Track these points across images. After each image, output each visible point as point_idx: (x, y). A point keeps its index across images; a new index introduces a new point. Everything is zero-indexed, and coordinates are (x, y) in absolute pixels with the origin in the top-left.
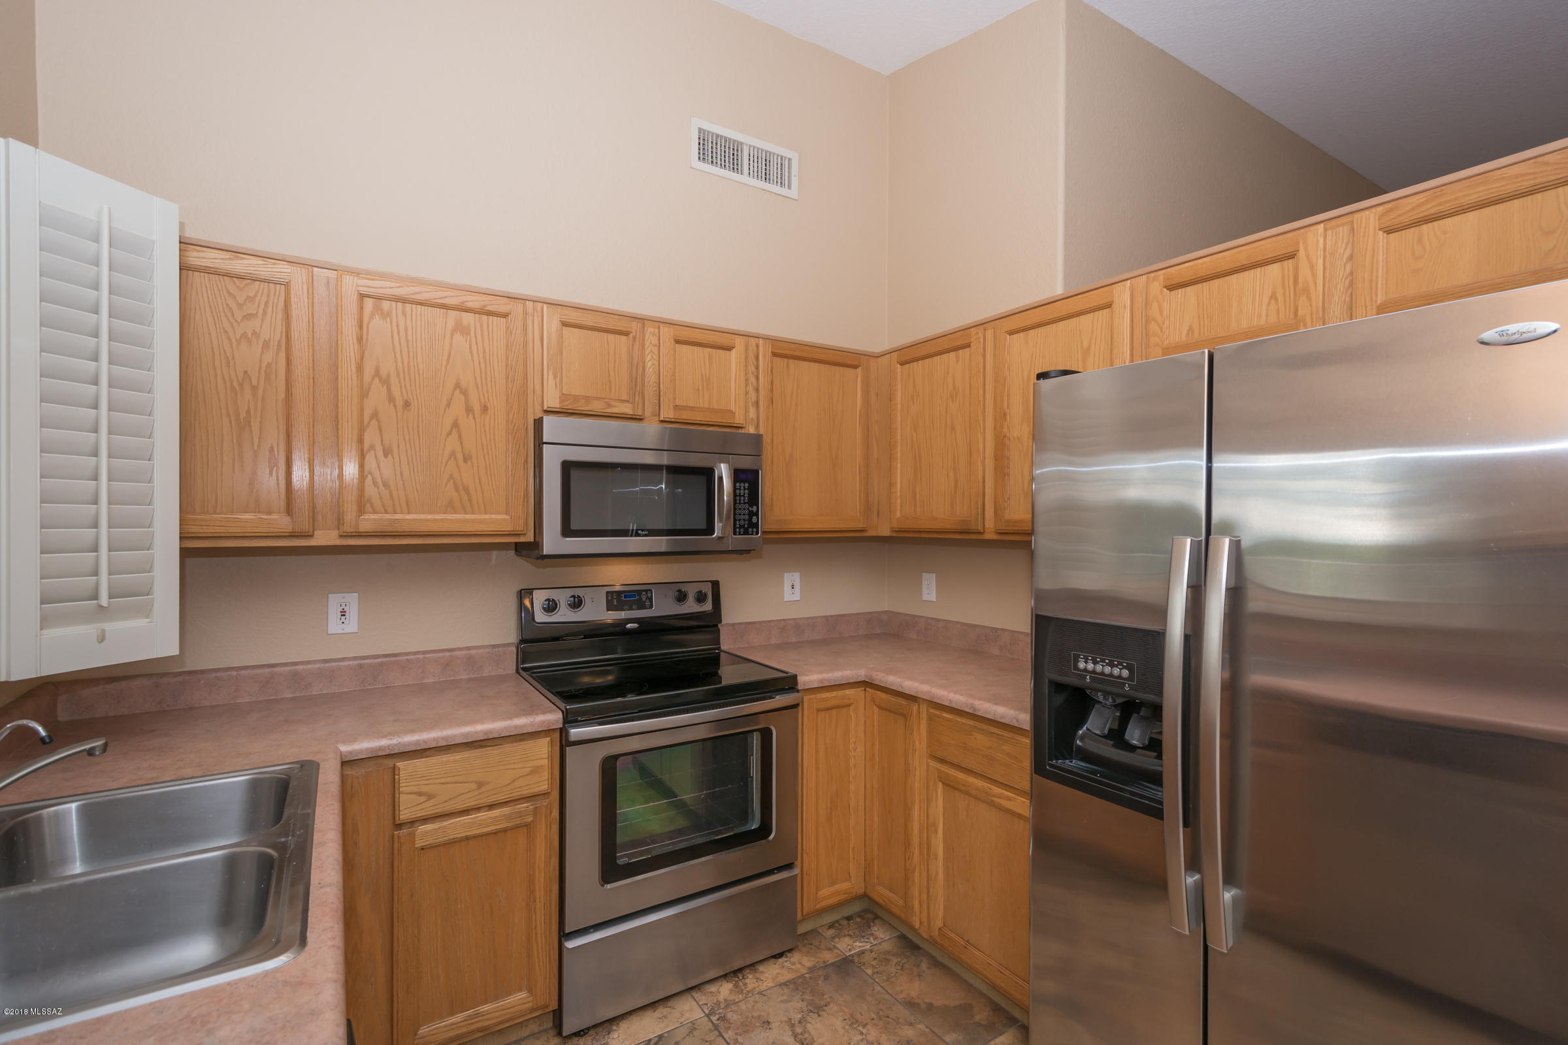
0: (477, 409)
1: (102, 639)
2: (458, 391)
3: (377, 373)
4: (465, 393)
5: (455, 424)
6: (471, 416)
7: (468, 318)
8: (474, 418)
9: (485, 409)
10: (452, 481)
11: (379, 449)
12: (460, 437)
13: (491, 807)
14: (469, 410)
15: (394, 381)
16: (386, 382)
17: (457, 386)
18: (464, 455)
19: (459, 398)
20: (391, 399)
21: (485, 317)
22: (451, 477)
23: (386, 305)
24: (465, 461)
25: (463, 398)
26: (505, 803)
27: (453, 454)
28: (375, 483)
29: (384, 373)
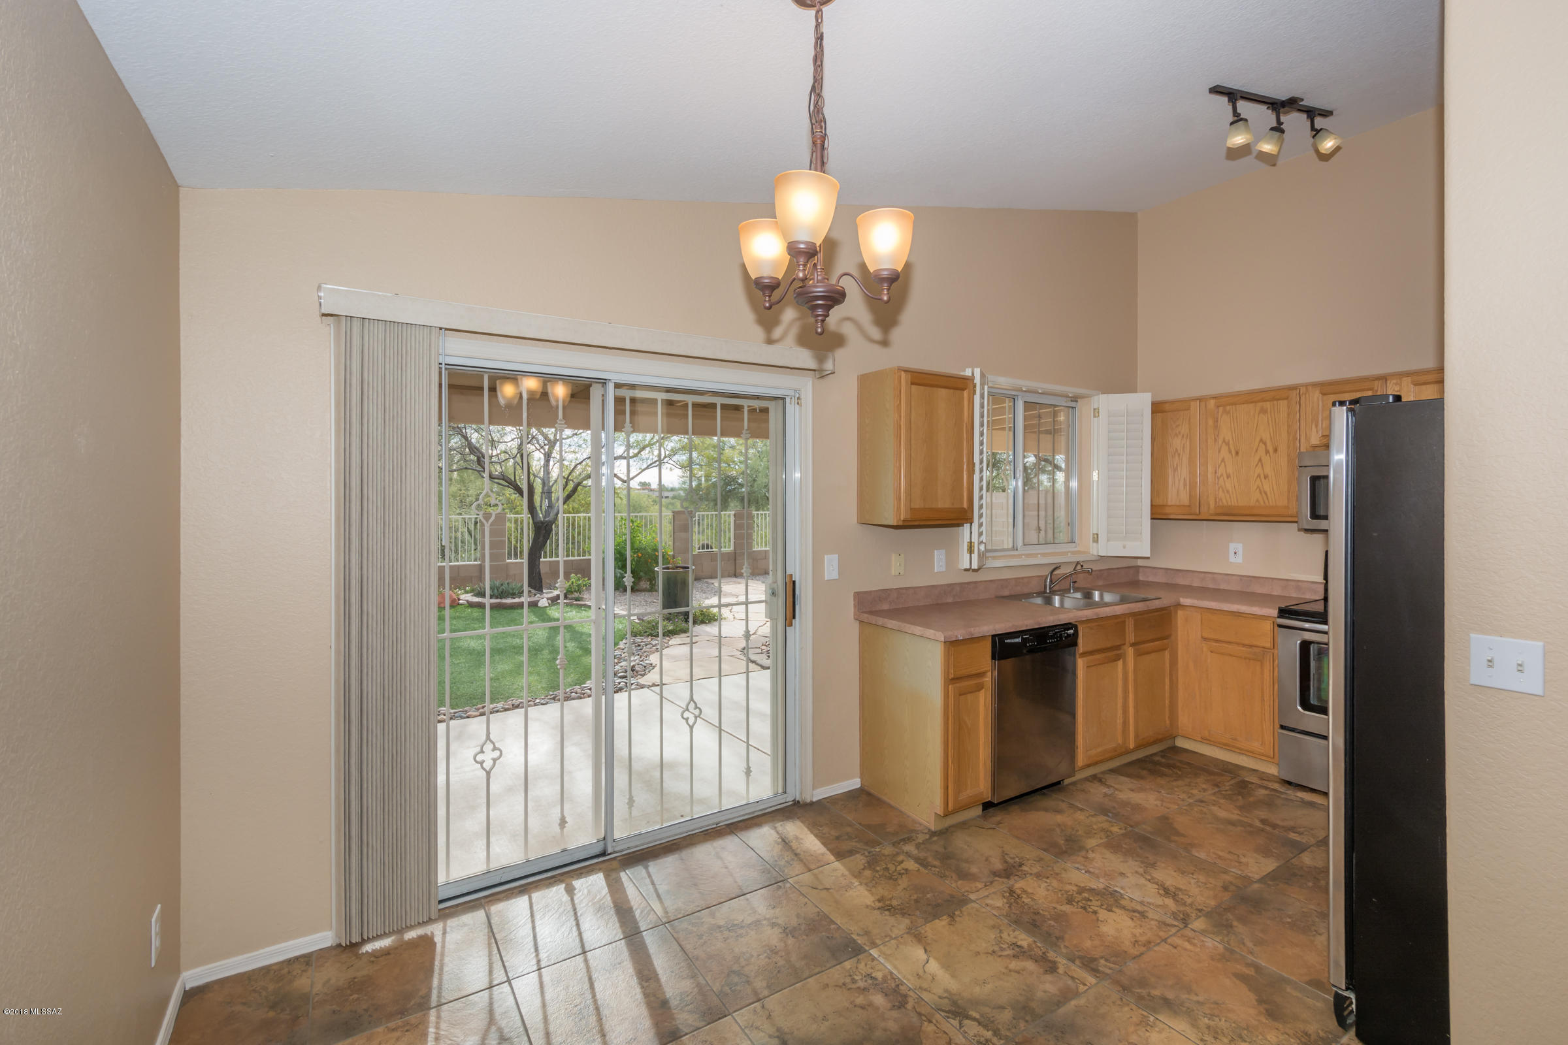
0: (1271, 450)
1: (1124, 547)
2: (1261, 444)
3: (1224, 441)
4: (1265, 444)
5: (1260, 460)
6: (1268, 455)
7: (1268, 405)
8: (1270, 455)
9: (1276, 450)
10: (1258, 490)
11: (1225, 476)
12: (1262, 466)
13: (1244, 645)
14: (1267, 452)
15: (1231, 442)
16: (1228, 444)
17: (1261, 440)
18: (1264, 475)
19: (1262, 447)
20: (1230, 452)
21: (1275, 402)
22: (1258, 487)
23: (1228, 408)
24: (1265, 478)
25: (1264, 446)
26: (1251, 646)
27: (1259, 476)
28: (1223, 491)
29: (1227, 441)
